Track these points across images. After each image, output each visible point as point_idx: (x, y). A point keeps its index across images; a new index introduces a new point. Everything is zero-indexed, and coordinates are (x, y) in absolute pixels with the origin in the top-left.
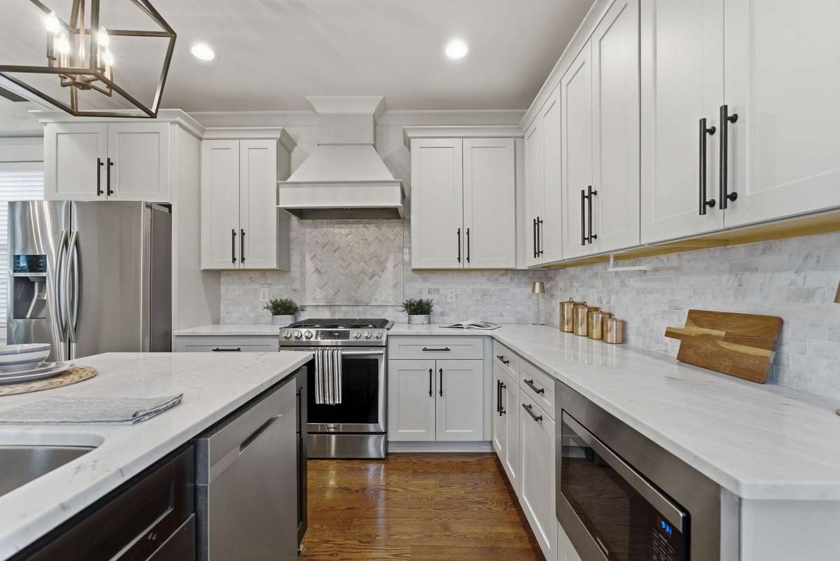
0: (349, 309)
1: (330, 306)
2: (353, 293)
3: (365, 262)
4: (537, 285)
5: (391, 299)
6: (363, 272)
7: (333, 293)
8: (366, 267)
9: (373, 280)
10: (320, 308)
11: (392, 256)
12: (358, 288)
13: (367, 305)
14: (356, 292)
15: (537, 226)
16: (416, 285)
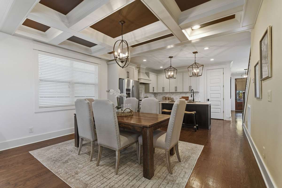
4: (156, 95)
15: (163, 88)
16: (145, 94)
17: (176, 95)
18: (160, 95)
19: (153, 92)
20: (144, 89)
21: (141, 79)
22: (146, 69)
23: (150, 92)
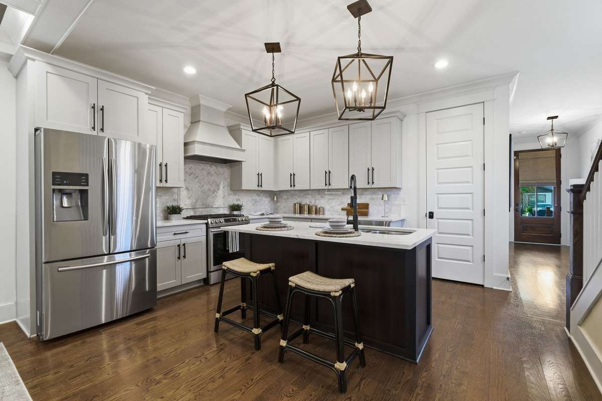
0: (203, 210)
1: (193, 209)
2: (205, 201)
3: (210, 185)
4: (275, 197)
5: (222, 204)
6: (209, 190)
7: (195, 201)
8: (210, 187)
9: (214, 194)
10: (189, 210)
11: (222, 183)
12: (207, 198)
13: (212, 207)
14: (206, 200)
15: (293, 176)
16: (232, 197)
17: (332, 199)
18: (288, 199)
19: (260, 189)
20: (228, 180)
21: (193, 142)
22: (226, 113)
23: (243, 188)
